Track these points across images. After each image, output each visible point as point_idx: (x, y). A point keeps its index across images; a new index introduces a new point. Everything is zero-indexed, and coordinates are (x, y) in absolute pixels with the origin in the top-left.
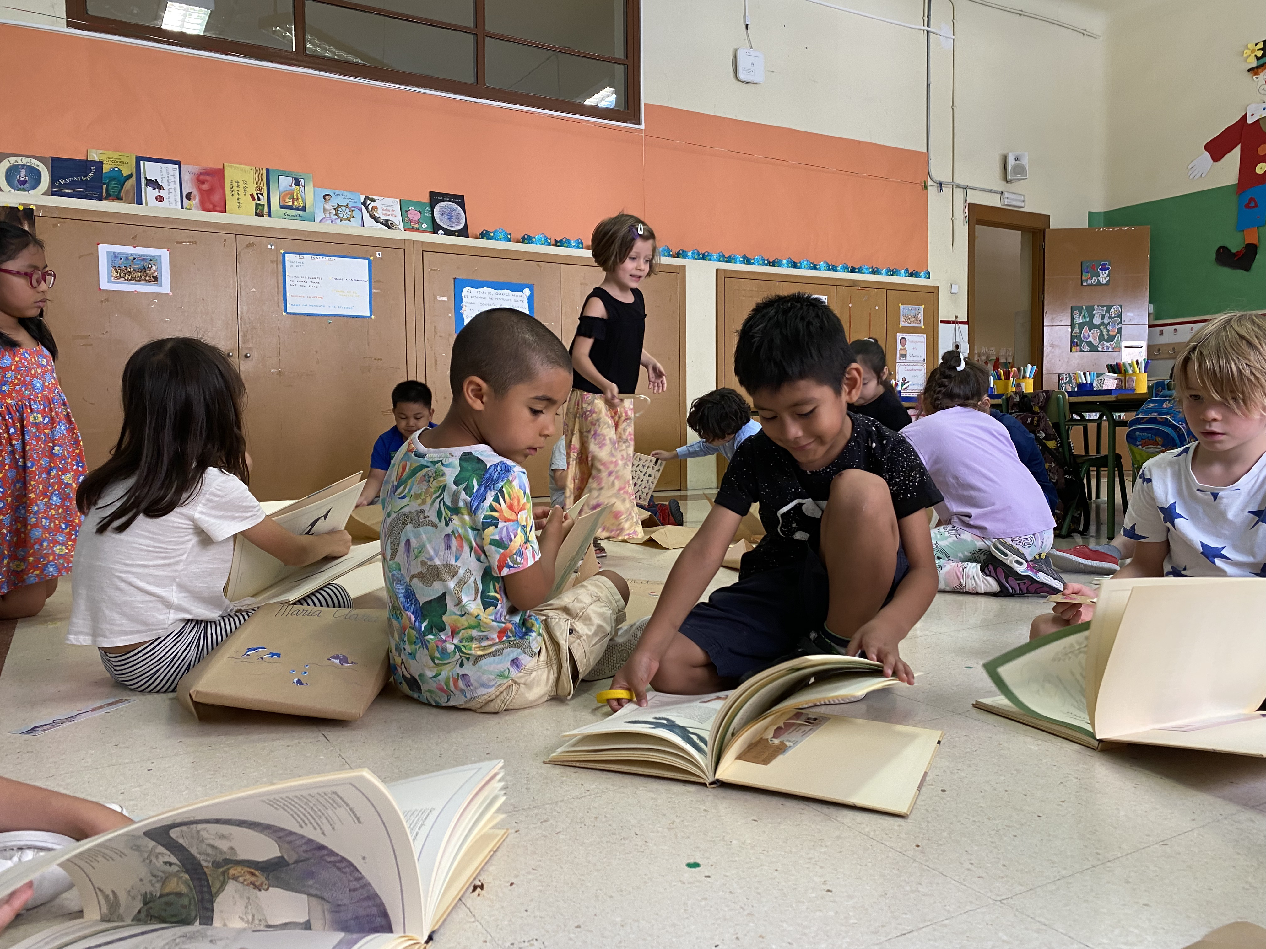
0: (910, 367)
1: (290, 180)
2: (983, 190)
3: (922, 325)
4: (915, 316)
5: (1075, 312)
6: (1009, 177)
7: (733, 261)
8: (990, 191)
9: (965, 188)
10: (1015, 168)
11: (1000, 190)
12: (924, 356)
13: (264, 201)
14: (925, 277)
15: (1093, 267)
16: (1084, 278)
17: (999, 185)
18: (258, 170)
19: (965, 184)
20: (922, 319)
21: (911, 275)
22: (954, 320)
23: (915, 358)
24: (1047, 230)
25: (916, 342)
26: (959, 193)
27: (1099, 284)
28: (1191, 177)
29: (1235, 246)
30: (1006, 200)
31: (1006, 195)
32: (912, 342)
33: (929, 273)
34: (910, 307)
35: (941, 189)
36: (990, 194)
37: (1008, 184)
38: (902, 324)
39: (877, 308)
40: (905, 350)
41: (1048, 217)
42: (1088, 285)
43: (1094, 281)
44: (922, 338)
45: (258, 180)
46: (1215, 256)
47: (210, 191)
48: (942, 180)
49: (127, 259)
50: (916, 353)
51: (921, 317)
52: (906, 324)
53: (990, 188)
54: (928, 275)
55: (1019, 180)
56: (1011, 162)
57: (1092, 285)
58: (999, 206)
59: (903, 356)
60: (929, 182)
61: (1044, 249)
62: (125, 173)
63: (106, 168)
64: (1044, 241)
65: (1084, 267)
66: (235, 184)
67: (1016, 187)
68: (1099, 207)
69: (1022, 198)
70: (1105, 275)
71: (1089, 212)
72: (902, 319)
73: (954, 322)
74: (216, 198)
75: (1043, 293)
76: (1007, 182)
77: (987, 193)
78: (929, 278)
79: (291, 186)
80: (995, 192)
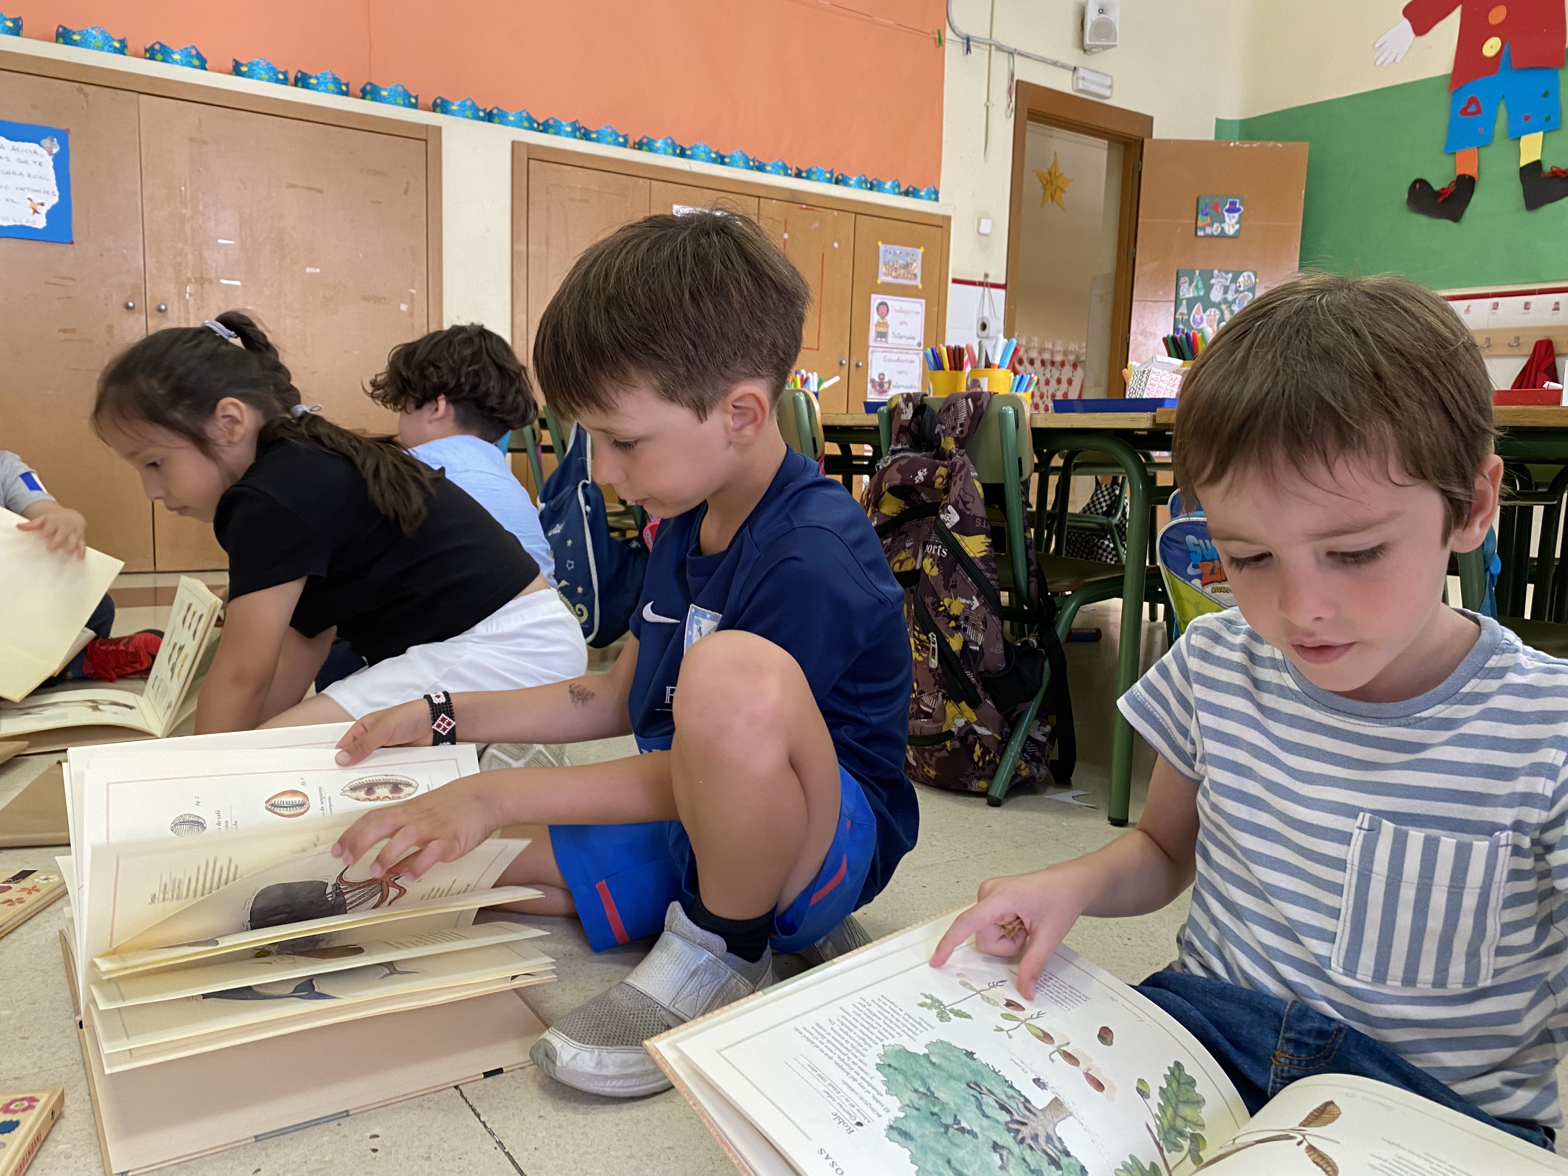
0: (895, 356)
2: (1044, 61)
3: (918, 283)
4: (907, 266)
5: (1182, 280)
6: (1087, 41)
7: (552, 130)
8: (1055, 64)
9: (1012, 53)
10: (1097, 25)
11: (1073, 65)
12: (919, 337)
14: (930, 199)
15: (1216, 207)
16: (1200, 224)
17: (1072, 56)
19: (1012, 45)
20: (918, 271)
21: (906, 193)
22: (981, 279)
23: (903, 341)
24: (1146, 141)
25: (906, 312)
26: (1001, 62)
27: (1223, 235)
28: (1378, 63)
29: (1440, 180)
30: (1080, 82)
31: (1081, 72)
32: (900, 311)
33: (936, 193)
34: (898, 249)
35: (968, 49)
36: (1056, 69)
37: (1086, 57)
38: (882, 278)
39: (836, 245)
40: (886, 325)
41: (1151, 119)
42: (1207, 236)
43: (1215, 229)
44: (917, 306)
46: (1406, 196)
48: (971, 33)
50: (904, 331)
51: (917, 268)
52: (889, 279)
53: (1055, 58)
54: (935, 195)
55: (1105, 48)
56: (1092, 16)
57: (1211, 236)
58: (1068, 89)
59: (882, 335)
60: (949, 34)
61: (1140, 173)
64: (1141, 159)
65: (1202, 205)
67: (1096, 61)
68: (1234, 112)
69: (1109, 82)
70: (1234, 221)
71: (1218, 120)
72: (882, 269)
73: (981, 284)
75: (1135, 246)
76: (1085, 51)
77: (1051, 67)
78: (937, 199)
80: (1064, 67)
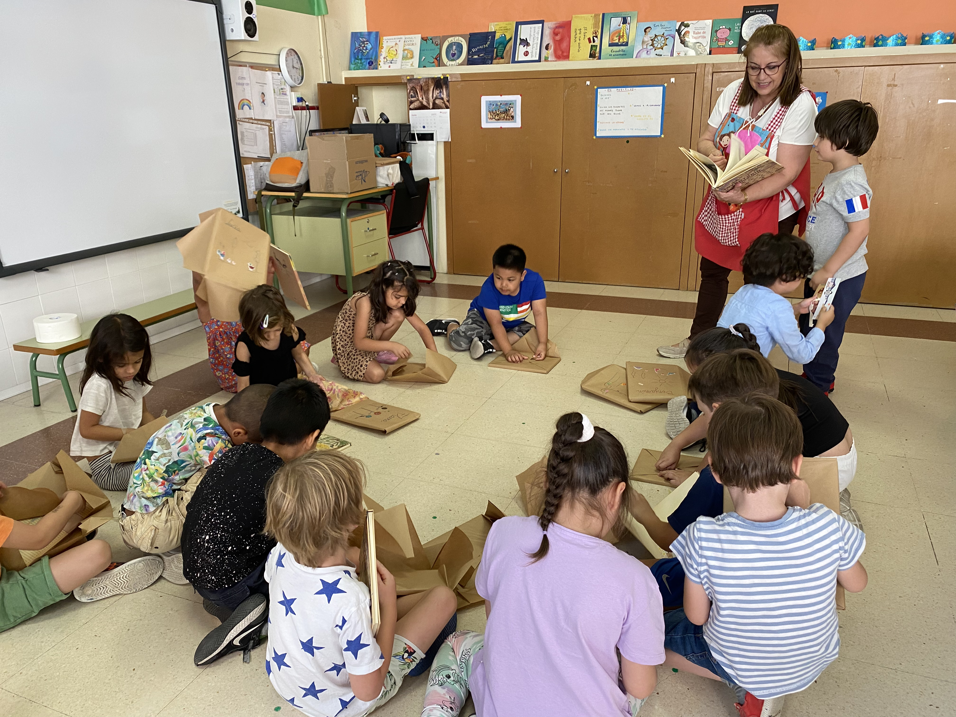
1: (620, 20)
13: (597, 42)
18: (596, 16)
45: (595, 25)
47: (560, 41)
49: (497, 105)
62: (508, 38)
63: (498, 36)
66: (578, 32)
74: (564, 45)
79: (619, 25)
